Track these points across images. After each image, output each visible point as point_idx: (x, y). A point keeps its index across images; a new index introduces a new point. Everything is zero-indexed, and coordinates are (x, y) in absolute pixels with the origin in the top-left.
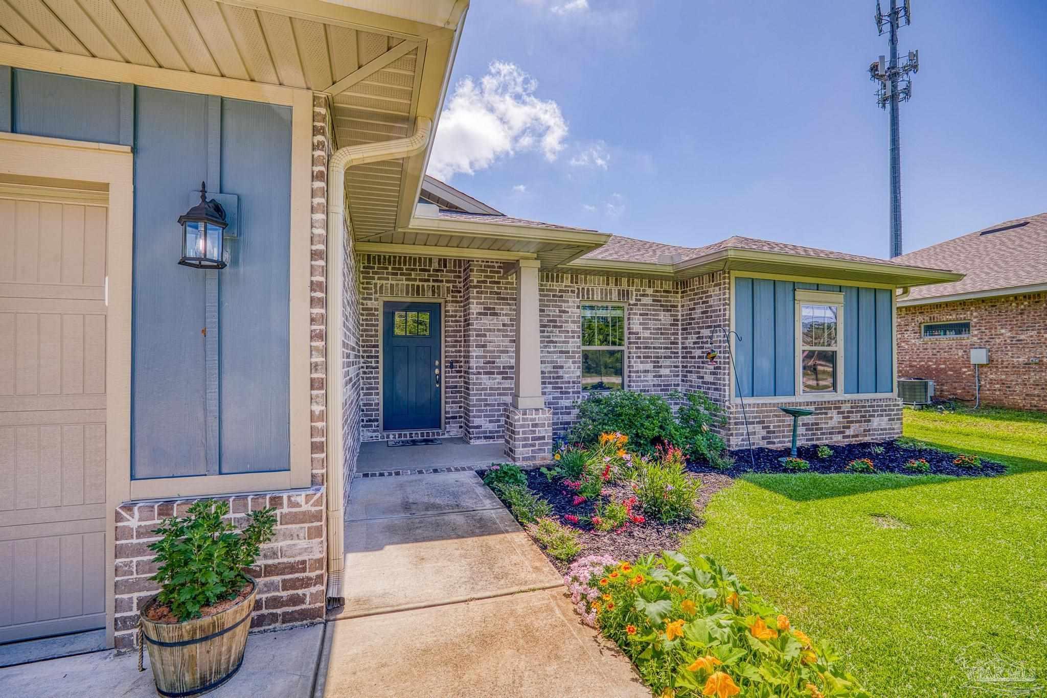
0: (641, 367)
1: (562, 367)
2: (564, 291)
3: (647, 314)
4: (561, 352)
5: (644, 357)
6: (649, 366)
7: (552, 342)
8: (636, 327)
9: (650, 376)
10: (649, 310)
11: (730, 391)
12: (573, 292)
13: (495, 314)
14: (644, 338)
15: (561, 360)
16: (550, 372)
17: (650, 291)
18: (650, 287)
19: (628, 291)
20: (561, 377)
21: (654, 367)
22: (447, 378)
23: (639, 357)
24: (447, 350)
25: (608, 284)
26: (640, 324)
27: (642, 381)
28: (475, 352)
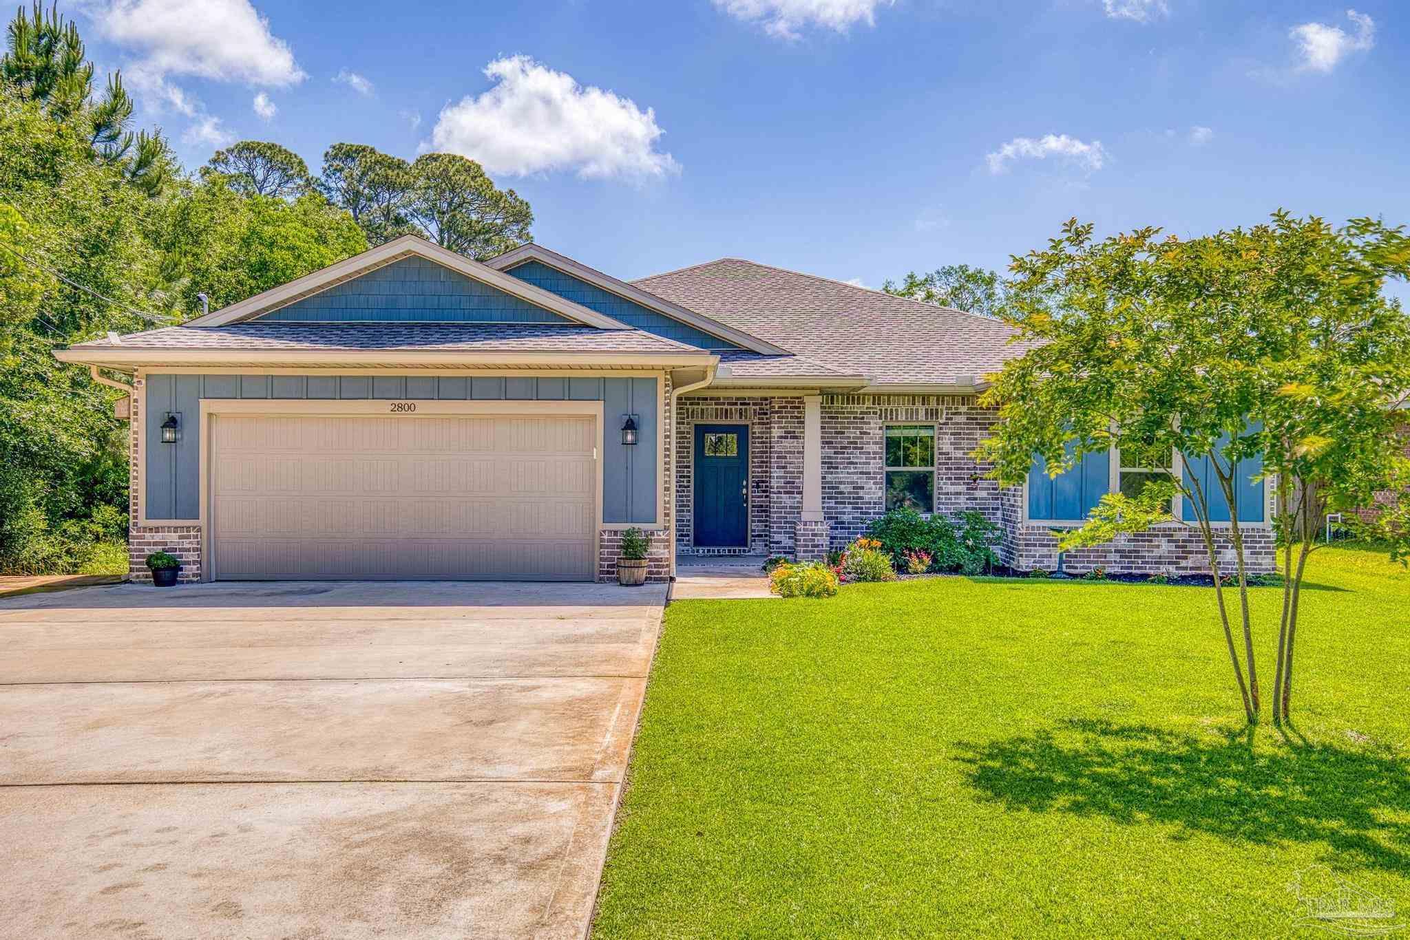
0: (952, 489)
1: (862, 488)
2: (866, 413)
3: (960, 434)
4: (862, 473)
5: (955, 479)
6: (962, 488)
7: (852, 463)
8: (947, 447)
9: (962, 499)
10: (961, 429)
11: (1022, 513)
12: (875, 413)
13: (796, 437)
14: (955, 458)
15: (861, 481)
16: (849, 493)
17: (963, 409)
18: (963, 404)
19: (937, 410)
20: (861, 498)
21: (968, 489)
22: (753, 497)
23: (950, 479)
24: (754, 471)
25: (914, 404)
26: (951, 444)
27: (952, 504)
28: (776, 473)
